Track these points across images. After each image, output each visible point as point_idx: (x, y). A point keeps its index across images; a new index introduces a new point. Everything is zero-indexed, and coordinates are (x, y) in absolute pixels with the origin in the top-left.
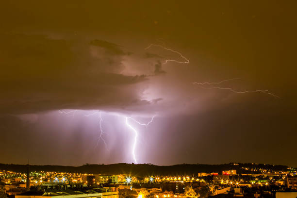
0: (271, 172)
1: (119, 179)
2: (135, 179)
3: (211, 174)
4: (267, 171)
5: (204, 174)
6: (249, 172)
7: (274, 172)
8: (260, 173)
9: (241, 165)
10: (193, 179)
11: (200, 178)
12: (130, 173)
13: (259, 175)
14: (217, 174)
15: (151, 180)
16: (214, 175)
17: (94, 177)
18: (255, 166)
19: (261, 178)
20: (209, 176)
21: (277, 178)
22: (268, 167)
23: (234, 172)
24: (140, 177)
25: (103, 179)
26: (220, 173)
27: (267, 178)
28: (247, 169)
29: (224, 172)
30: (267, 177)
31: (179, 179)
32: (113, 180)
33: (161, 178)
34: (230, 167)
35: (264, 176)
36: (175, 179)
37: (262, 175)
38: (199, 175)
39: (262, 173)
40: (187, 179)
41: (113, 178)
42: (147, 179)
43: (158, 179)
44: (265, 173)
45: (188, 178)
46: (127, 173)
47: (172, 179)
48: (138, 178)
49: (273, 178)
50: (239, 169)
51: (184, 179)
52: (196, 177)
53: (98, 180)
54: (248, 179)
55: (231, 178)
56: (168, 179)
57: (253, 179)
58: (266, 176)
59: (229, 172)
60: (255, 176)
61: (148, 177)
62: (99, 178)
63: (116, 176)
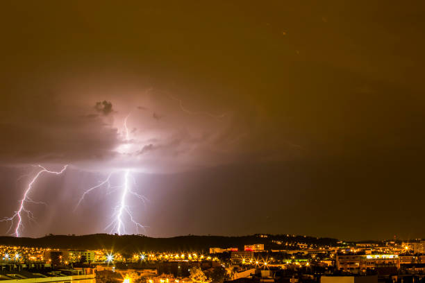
0: (314, 247)
1: (96, 255)
2: (119, 256)
3: (229, 249)
4: (309, 246)
5: (217, 250)
6: (282, 247)
7: (318, 248)
8: (298, 248)
9: (271, 237)
10: (202, 257)
11: (213, 255)
12: (113, 247)
13: (296, 252)
14: (236, 249)
15: (143, 257)
16: (232, 251)
17: (60, 253)
18: (290, 239)
19: (299, 256)
20: (225, 253)
21: (322, 256)
22: (309, 241)
23: (261, 247)
24: (126, 253)
25: (73, 256)
26: (241, 249)
27: (308, 257)
28: (279, 243)
29: (246, 248)
30: (308, 255)
31: (183, 256)
32: (87, 257)
33: (157, 255)
34: (255, 240)
35: (303, 253)
36: (177, 256)
37: (301, 251)
38: (211, 251)
39: (300, 249)
40: (193, 256)
41: (87, 255)
42: (136, 257)
43: (152, 257)
44: (305, 250)
45: (195, 255)
46: (108, 247)
47: (172, 257)
48: (124, 255)
49: (317, 256)
50: (268, 243)
51: (190, 257)
52: (207, 253)
53: (66, 257)
54: (281, 257)
55: (257, 255)
56: (166, 257)
57: (288, 257)
58: (306, 253)
59: (253, 248)
60: (291, 253)
61: (137, 253)
62: (67, 256)
63: (92, 252)
